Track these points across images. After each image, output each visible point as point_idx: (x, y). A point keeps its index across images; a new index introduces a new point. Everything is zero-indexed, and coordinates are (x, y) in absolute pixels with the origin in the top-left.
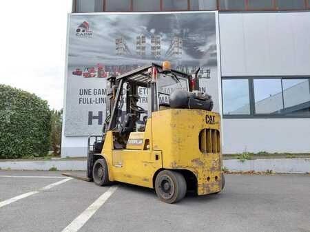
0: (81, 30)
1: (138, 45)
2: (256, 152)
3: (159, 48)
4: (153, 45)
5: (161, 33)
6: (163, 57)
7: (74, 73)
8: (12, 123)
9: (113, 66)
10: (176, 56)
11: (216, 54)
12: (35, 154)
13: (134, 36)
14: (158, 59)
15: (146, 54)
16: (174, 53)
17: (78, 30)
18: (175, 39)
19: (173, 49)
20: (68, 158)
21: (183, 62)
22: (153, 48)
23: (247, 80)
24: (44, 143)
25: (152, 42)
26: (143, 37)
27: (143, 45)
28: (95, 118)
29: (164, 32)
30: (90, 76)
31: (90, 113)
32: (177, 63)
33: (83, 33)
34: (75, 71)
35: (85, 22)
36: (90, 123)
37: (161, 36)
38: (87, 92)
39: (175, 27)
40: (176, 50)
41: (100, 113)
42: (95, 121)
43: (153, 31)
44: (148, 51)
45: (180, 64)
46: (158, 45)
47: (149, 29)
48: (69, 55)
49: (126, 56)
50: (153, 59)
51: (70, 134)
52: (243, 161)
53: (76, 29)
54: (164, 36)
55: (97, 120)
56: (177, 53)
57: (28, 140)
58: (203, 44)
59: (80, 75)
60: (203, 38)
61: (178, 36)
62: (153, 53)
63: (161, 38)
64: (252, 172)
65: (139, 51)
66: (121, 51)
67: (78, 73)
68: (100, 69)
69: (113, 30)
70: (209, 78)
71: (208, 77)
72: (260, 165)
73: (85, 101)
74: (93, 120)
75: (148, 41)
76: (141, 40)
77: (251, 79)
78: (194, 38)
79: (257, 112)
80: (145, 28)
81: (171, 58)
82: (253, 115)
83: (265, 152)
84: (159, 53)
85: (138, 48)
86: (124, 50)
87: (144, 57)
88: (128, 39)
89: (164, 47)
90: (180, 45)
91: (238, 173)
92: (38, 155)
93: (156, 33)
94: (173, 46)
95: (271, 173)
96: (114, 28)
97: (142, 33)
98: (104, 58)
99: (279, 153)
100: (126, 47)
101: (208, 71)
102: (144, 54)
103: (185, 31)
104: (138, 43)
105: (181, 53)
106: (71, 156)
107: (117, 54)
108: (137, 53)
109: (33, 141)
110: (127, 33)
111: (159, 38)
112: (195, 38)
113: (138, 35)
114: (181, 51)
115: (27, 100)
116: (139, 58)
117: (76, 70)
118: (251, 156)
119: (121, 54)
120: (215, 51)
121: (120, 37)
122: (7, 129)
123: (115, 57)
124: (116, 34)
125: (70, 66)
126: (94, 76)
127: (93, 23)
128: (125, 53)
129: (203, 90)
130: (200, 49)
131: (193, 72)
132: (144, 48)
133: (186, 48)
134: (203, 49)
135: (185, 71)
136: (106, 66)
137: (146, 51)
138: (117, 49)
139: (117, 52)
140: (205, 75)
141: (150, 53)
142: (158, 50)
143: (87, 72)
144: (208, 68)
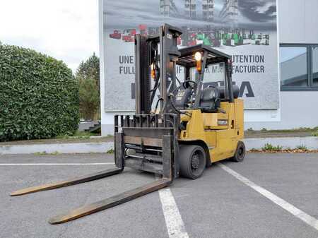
1: (187, 3)
3: (212, 7)
4: (205, 3)
6: (215, 18)
7: (111, 36)
8: (43, 97)
10: (231, 17)
11: (275, 16)
12: (69, 132)
14: (211, 20)
15: (197, 13)
16: (229, 14)
19: (228, 9)
21: (240, 25)
22: (205, 7)
23: (305, 49)
31: (133, 85)
32: (232, 26)
34: (112, 33)
38: (128, 59)
40: (231, 10)
44: (199, 10)
45: (237, 26)
46: (211, 3)
48: (104, 13)
49: (173, 16)
50: (205, 20)
51: (110, 109)
56: (232, 14)
57: (61, 116)
58: (262, 5)
59: (119, 38)
62: (205, 14)
65: (188, 9)
66: (167, 9)
67: (115, 36)
68: (143, 32)
71: (267, 44)
73: (127, 71)
81: (224, 20)
84: (211, 13)
85: (187, 6)
87: (194, 17)
89: (218, 6)
90: (236, 4)
92: (72, 134)
94: (228, 5)
98: (145, 18)
100: (173, 5)
101: (267, 37)
102: (194, 14)
105: (237, 14)
107: (162, 13)
108: (187, 12)
109: (66, 117)
114: (236, 11)
116: (188, 18)
117: (114, 32)
119: (166, 13)
120: (274, 14)
122: (38, 104)
123: (162, 17)
125: (106, 27)
128: (171, 11)
129: (262, 59)
130: (258, 10)
131: (250, 37)
132: (193, 6)
133: (243, 8)
134: (261, 10)
135: (241, 35)
136: (150, 28)
137: (196, 10)
138: (161, 7)
139: (162, 10)
140: (263, 41)
141: (202, 13)
142: (210, 10)
143: (126, 34)
144: (267, 34)
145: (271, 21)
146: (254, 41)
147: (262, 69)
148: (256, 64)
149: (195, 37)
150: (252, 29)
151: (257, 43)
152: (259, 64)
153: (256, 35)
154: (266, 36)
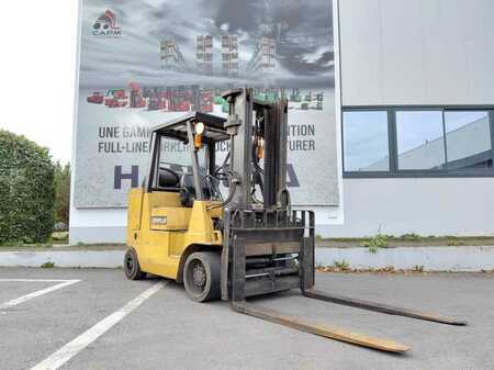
0: (102, 25)
1: (200, 52)
2: (397, 235)
3: (235, 56)
4: (226, 50)
5: (240, 31)
6: (241, 72)
7: (89, 100)
9: (156, 88)
10: (265, 70)
11: (332, 67)
12: (26, 237)
13: (193, 35)
14: (235, 75)
15: (214, 66)
16: (261, 66)
17: (97, 26)
18: (264, 40)
19: (260, 58)
20: (81, 246)
21: (278, 81)
22: (226, 56)
23: (385, 113)
24: (41, 219)
25: (224, 46)
26: (208, 38)
27: (208, 51)
28: (126, 176)
29: (243, 30)
30: (117, 105)
31: (118, 169)
32: (266, 83)
33: (105, 31)
34: (92, 95)
35: (108, 12)
36: (117, 185)
37: (240, 35)
38: (111, 132)
39: (264, 21)
40: (265, 60)
41: (135, 169)
42: (126, 183)
43: (225, 27)
44: (217, 61)
45: (273, 83)
46: (234, 51)
47: (219, 24)
48: (82, 69)
49: (178, 70)
50: (226, 75)
51: (82, 204)
52: (373, 251)
53: (94, 23)
54: (245, 36)
55: (129, 181)
56: (266, 65)
58: (312, 50)
59: (100, 102)
60: (311, 40)
61: (268, 36)
62: (225, 66)
63: (239, 40)
64: (390, 270)
65: (201, 61)
66: (170, 61)
67: (96, 99)
68: (134, 93)
69: (156, 25)
70: (321, 109)
71: (319, 108)
72: (404, 257)
73: (110, 148)
74: (122, 181)
75: (217, 44)
76: (205, 43)
77: (391, 110)
78: (295, 41)
79: (402, 166)
80: (212, 22)
81: (257, 74)
82: (394, 171)
83: (413, 235)
84: (235, 65)
85: (199, 56)
86: (176, 60)
87: (209, 71)
88: (183, 40)
89: (245, 55)
90: (273, 52)
91: (366, 271)
92: (30, 240)
93: (231, 30)
94: (260, 53)
95: (421, 271)
96: (159, 21)
97: (207, 30)
98: (141, 74)
99: (437, 236)
100: (179, 55)
101: (319, 98)
102: (209, 67)
103: (279, 26)
104: (200, 47)
105: (273, 66)
106: (85, 242)
107: (163, 67)
108: (200, 65)
109: (22, 216)
110: (180, 30)
111: (236, 39)
112: (297, 39)
113: (199, 35)
114: (273, 61)
115: (11, 147)
116: (200, 74)
117: (94, 95)
118: (389, 242)
120: (330, 63)
121: (168, 38)
123: (163, 72)
124: (163, 31)
125: (82, 88)
126: (124, 106)
127: (122, 14)
128: (177, 65)
129: (311, 130)
130: (305, 58)
131: (294, 99)
132: (209, 57)
133: (282, 57)
134: (311, 59)
135: (280, 96)
136: (145, 88)
137: (214, 61)
138: (163, 58)
139: (164, 62)
140: (314, 103)
141: (221, 66)
142: (233, 61)
143: (111, 97)
144: (319, 92)
145: (326, 75)
146: (299, 105)
147: (312, 144)
148: (302, 138)
149: (211, 100)
150: (296, 87)
151: (304, 107)
152: (308, 138)
153: (303, 95)
154: (318, 96)
